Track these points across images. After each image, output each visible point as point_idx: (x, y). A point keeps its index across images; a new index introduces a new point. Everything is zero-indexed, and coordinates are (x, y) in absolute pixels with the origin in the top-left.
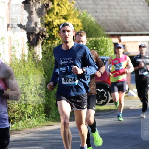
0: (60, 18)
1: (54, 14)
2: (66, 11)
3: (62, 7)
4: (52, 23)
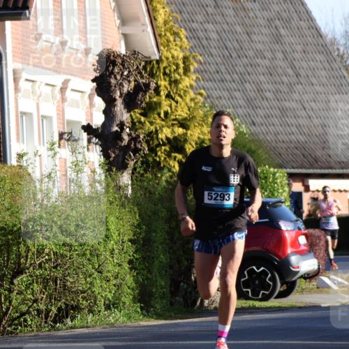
0: (173, 125)
1: (160, 117)
2: (186, 110)
3: (177, 102)
4: (155, 136)
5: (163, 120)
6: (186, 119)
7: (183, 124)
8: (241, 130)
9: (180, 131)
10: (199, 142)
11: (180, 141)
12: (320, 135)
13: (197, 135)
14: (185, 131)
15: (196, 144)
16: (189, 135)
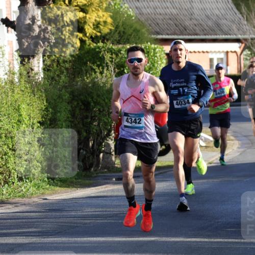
1: (65, 3)
5: (67, 6)
6: (85, 5)
7: (83, 9)
8: (129, 13)
9: (81, 14)
10: (95, 24)
11: (81, 23)
12: (188, 9)
13: (94, 18)
14: (84, 15)
15: (94, 25)
16: (88, 18)
